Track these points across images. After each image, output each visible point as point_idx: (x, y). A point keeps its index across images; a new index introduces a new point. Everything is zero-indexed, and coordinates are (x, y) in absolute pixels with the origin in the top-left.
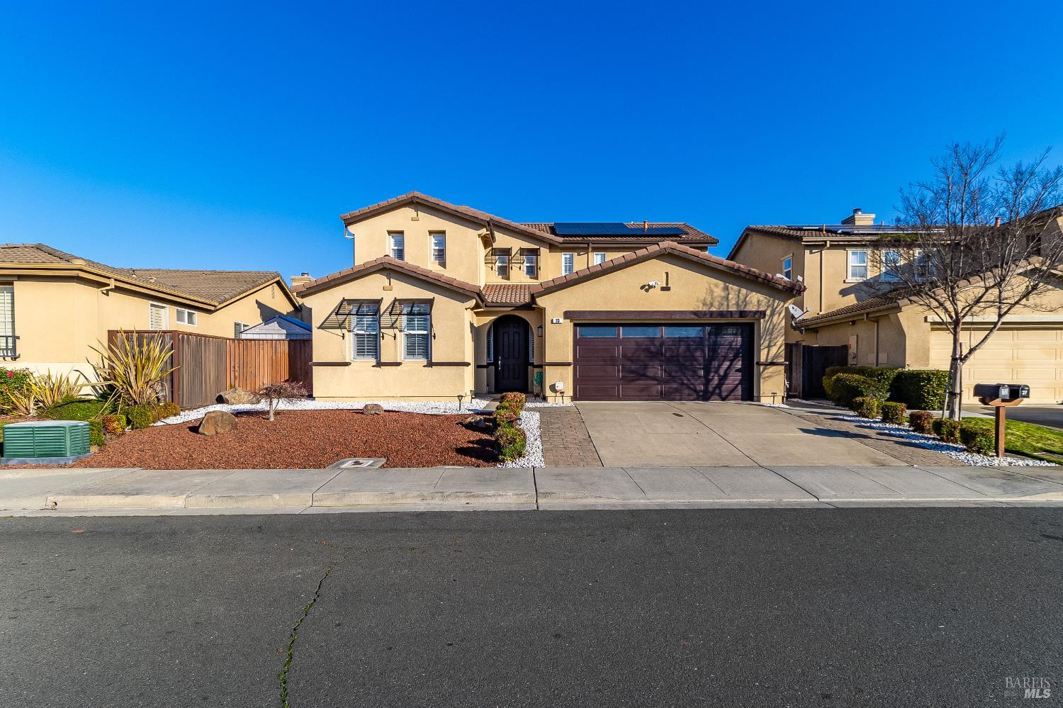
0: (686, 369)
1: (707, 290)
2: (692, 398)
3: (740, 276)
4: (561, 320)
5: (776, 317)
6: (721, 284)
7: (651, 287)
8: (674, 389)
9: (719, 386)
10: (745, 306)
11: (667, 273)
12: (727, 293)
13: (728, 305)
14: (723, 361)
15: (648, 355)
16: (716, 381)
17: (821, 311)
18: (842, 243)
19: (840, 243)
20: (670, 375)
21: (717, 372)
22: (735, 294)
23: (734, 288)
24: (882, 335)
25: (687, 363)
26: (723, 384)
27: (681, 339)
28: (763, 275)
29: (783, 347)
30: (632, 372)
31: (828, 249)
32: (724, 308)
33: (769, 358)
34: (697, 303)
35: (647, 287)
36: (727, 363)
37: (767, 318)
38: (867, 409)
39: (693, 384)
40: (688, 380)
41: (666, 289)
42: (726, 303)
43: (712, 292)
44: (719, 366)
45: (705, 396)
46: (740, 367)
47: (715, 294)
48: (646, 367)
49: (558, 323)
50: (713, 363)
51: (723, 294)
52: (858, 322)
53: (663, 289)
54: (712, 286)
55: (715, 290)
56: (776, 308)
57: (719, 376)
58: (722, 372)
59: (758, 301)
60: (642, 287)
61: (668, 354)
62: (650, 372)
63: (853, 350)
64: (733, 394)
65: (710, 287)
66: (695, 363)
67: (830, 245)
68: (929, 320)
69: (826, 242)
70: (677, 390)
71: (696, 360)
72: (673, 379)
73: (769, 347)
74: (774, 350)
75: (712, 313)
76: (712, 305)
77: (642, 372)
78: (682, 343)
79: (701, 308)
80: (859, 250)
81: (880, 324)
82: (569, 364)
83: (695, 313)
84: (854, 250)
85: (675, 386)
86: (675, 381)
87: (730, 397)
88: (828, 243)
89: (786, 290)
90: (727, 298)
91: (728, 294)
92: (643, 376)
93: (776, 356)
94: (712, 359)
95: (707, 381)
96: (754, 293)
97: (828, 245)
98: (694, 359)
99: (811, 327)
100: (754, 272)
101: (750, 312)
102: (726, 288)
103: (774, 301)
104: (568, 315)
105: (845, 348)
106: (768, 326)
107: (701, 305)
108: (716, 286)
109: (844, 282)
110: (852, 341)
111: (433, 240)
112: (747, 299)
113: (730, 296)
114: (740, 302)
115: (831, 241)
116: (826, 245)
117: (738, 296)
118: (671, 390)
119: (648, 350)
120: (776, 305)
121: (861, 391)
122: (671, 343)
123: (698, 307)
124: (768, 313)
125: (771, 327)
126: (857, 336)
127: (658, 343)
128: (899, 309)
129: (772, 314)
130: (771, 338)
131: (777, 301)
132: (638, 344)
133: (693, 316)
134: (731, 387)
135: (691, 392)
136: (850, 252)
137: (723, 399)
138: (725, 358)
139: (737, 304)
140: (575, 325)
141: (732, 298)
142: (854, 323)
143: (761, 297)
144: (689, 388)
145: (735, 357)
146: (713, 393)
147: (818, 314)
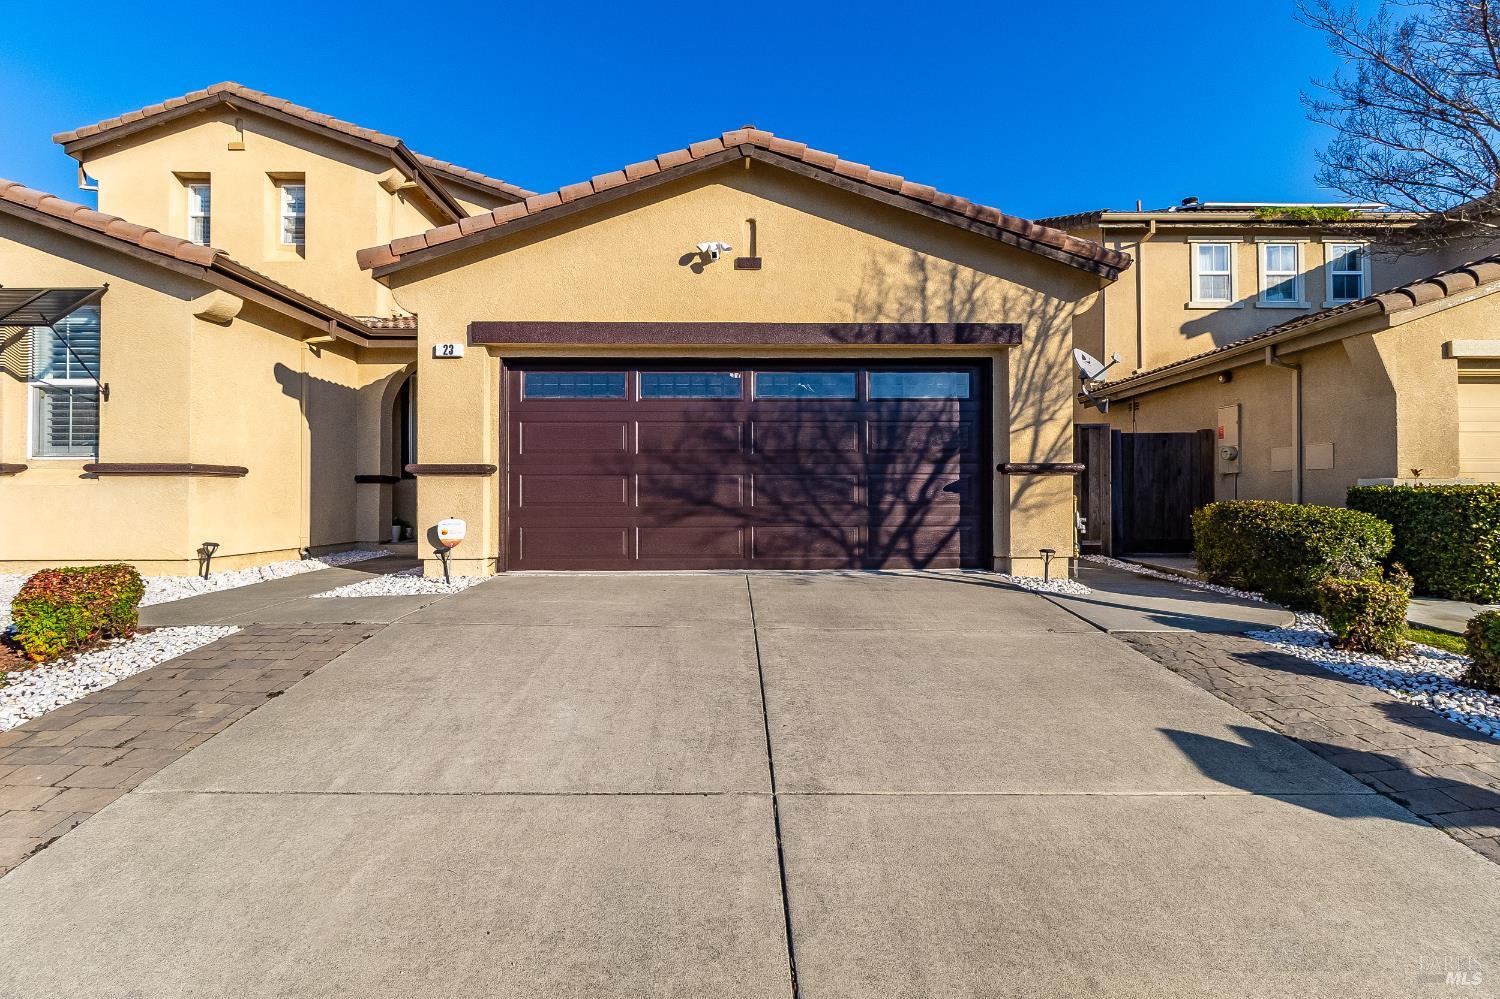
0: (819, 483)
1: (865, 266)
2: (833, 561)
3: (957, 227)
4: (460, 349)
5: (1053, 345)
6: (905, 254)
7: (708, 257)
8: (787, 538)
9: (908, 530)
10: (972, 312)
11: (752, 222)
12: (920, 276)
13: (924, 311)
14: (918, 463)
15: (717, 446)
16: (898, 516)
17: (1140, 366)
18: (1181, 226)
19: (1178, 226)
20: (776, 502)
21: (901, 491)
22: (943, 282)
23: (938, 266)
24: (1312, 398)
25: (821, 470)
26: (920, 523)
27: (801, 405)
28: (1015, 224)
29: (1070, 430)
30: (671, 492)
31: (1153, 239)
32: (916, 318)
33: (1038, 454)
34: (838, 305)
35: (697, 259)
36: (927, 469)
37: (1028, 345)
38: (1379, 622)
39: (836, 525)
40: (823, 512)
41: (750, 263)
42: (918, 305)
43: (879, 273)
44: (908, 477)
45: (871, 557)
46: (958, 477)
47: (889, 280)
48: (711, 478)
49: (449, 356)
50: (890, 468)
51: (911, 280)
52: (1242, 373)
53: (741, 264)
54: (881, 260)
55: (889, 268)
56: (1055, 317)
57: (907, 502)
58: (913, 495)
59: (1005, 300)
60: (685, 260)
61: (771, 445)
62: (722, 495)
63: (1228, 440)
64: (944, 551)
65: (874, 262)
66: (842, 468)
67: (1157, 229)
68: (1457, 351)
69: (1148, 223)
70: (794, 542)
71: (846, 462)
72: (785, 512)
73: (1037, 424)
74: (1050, 434)
75: (878, 332)
76: (880, 308)
77: (700, 494)
78: (806, 415)
79: (850, 316)
80: (1214, 243)
81: (1306, 371)
82: (482, 470)
83: (834, 331)
84: (1206, 242)
85: (789, 530)
86: (790, 520)
87: (938, 558)
88: (1153, 225)
89: (1082, 266)
90: (923, 290)
91: (926, 280)
92: (704, 503)
93: (1055, 449)
94: (886, 457)
95: (876, 518)
96: (995, 278)
97: (1153, 231)
98: (840, 455)
99: (1121, 396)
100: (992, 215)
101: (983, 326)
102: (920, 266)
103: (1046, 302)
104: (481, 334)
105: (1208, 436)
106: (1032, 365)
107: (850, 311)
108: (892, 258)
109: (1186, 307)
110: (1226, 421)
111: (285, 198)
112: (978, 293)
113: (931, 287)
114: (956, 302)
115: (1158, 222)
116: (1149, 230)
117: (953, 289)
118: (779, 542)
119: (714, 434)
120: (1051, 310)
121: (1316, 550)
122: (776, 415)
123: (844, 316)
124: (1032, 331)
125: (1042, 369)
126: (1240, 406)
127: (741, 416)
128: (1380, 319)
129: (1044, 334)
130: (1041, 401)
131: (1055, 301)
132: (687, 417)
133: (827, 339)
134: (941, 531)
135: (835, 548)
136: (1196, 247)
137: (919, 565)
138: (922, 454)
139: (949, 307)
140: (506, 362)
141: (935, 293)
142: (1228, 376)
143: (1011, 289)
144: (827, 535)
145: (948, 453)
146: (890, 549)
147: (1135, 372)
